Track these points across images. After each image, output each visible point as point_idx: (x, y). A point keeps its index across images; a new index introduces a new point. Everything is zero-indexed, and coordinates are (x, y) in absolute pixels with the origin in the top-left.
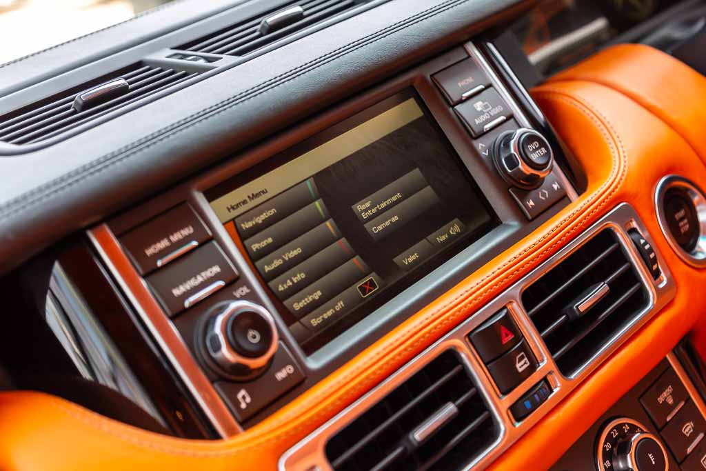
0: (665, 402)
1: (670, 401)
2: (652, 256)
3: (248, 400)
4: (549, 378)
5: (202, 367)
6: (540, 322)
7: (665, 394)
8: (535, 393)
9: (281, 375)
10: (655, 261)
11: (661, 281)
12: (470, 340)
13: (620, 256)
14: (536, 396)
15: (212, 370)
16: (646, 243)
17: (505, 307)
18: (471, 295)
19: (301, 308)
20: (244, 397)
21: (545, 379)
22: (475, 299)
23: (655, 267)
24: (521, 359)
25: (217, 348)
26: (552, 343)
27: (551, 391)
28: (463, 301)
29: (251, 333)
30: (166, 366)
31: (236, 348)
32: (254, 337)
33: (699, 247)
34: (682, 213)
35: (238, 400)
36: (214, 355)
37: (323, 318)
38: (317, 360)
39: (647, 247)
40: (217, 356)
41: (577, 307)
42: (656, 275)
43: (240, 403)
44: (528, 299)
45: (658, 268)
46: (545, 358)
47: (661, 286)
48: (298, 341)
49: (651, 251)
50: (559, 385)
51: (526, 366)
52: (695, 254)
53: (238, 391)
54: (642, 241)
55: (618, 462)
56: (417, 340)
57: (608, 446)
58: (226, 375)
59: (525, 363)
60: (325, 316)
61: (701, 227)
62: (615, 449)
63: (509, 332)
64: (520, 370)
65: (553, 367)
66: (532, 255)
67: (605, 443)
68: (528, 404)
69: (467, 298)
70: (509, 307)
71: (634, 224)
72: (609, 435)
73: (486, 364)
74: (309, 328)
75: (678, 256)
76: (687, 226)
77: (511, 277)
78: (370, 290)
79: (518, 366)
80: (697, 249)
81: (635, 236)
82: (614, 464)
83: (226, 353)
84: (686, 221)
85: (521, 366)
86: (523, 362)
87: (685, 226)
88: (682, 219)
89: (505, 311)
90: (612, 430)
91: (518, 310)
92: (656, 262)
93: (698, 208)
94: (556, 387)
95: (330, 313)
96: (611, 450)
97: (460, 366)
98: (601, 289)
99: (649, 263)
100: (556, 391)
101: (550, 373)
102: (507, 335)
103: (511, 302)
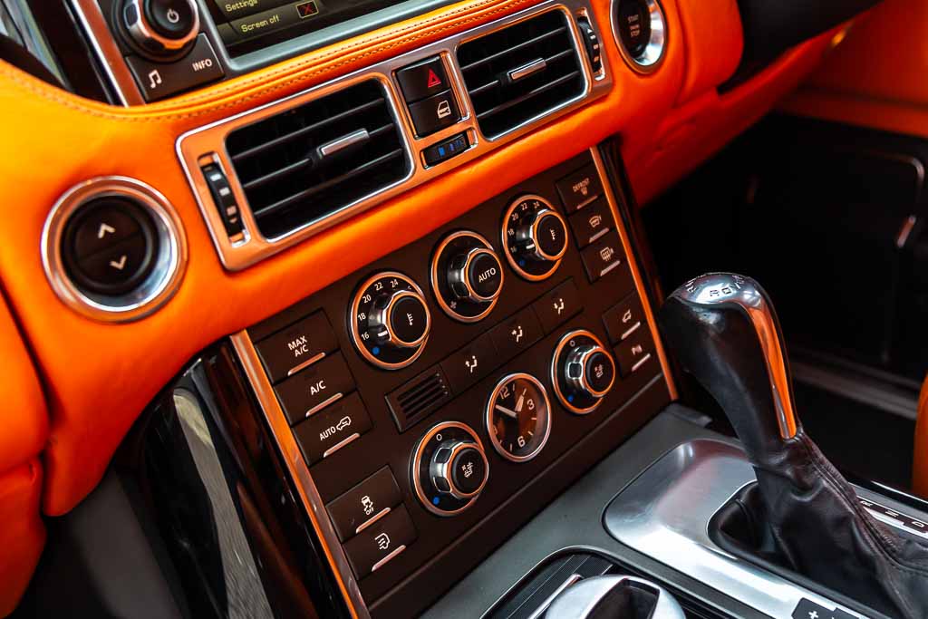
0: (579, 192)
1: (585, 192)
2: (596, 47)
3: (159, 81)
4: (469, 133)
5: (116, 39)
6: (471, 79)
7: (581, 184)
8: (451, 142)
9: (198, 66)
10: (597, 52)
11: (600, 75)
12: (396, 75)
13: (565, 40)
14: (451, 145)
15: (126, 44)
16: (591, 34)
17: (438, 55)
18: (406, 34)
19: (233, 10)
20: (155, 77)
21: (464, 133)
22: (410, 39)
23: (596, 59)
24: (442, 107)
25: (133, 20)
26: (478, 103)
27: (469, 147)
28: (397, 37)
29: (170, 12)
30: (80, 33)
31: (151, 23)
32: (174, 17)
33: (646, 55)
34: (635, 18)
35: (149, 79)
36: (128, 27)
37: (255, 27)
38: (239, 63)
39: (593, 37)
40: (133, 28)
41: (510, 74)
42: (595, 67)
43: (151, 83)
44: (464, 54)
45: (599, 61)
46: (468, 113)
47: (598, 79)
48: (225, 42)
49: (596, 42)
50: (477, 142)
51: (446, 114)
52: (641, 60)
53: (151, 71)
54: (589, 31)
55: (522, 232)
56: (342, 62)
57: (516, 216)
58: (141, 52)
59: (447, 111)
60: (257, 25)
61: (652, 36)
62: (521, 221)
63: (436, 78)
64: (440, 116)
65: (474, 125)
66: (477, 13)
67: (513, 213)
68: (442, 151)
69: (401, 35)
70: (443, 55)
71: (585, 13)
72: (519, 207)
73: (408, 104)
74: (238, 32)
75: (622, 57)
76: (638, 32)
77: (451, 28)
78: (309, 13)
79: (439, 112)
80: (643, 55)
81: (583, 25)
82: (518, 233)
83: (140, 27)
84: (637, 26)
85: (442, 113)
86: (445, 109)
87: (635, 31)
88: (634, 23)
89: (438, 58)
90: (522, 203)
91: (451, 61)
92: (598, 55)
93: (652, 16)
94: (473, 144)
95: (263, 23)
96: (517, 220)
97: (382, 99)
98: (537, 64)
99: (592, 54)
100: (472, 147)
101: (470, 129)
102: (434, 80)
103: (445, 52)
